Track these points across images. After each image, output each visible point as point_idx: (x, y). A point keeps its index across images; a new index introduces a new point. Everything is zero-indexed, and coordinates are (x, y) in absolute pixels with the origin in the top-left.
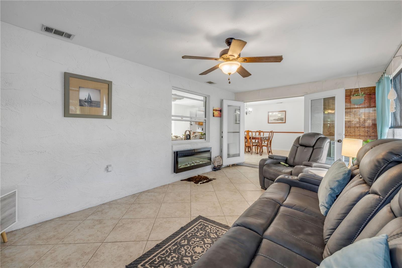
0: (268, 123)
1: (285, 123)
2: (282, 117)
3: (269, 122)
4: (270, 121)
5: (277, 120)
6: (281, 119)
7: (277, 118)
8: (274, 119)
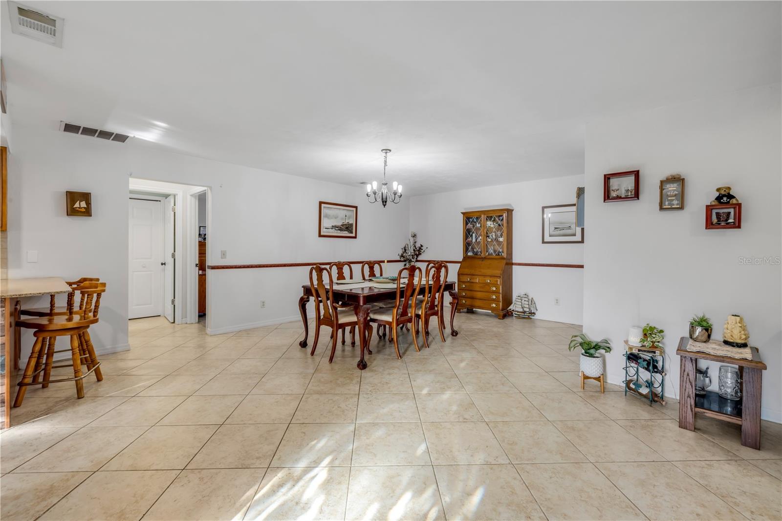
0: (320, 236)
2: (350, 222)
3: (322, 234)
4: (325, 230)
5: (340, 229)
6: (348, 228)
7: (339, 224)
8: (333, 226)
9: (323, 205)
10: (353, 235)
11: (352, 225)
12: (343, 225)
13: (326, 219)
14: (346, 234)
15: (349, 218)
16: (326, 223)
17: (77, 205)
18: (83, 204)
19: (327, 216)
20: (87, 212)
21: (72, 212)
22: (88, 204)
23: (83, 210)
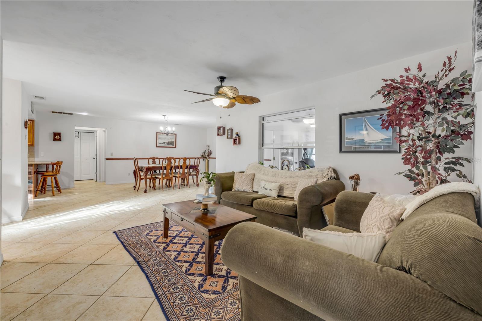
0: (157, 147)
1: (176, 147)
2: (173, 141)
4: (159, 144)
5: (168, 144)
6: (172, 143)
7: (167, 141)
8: (163, 143)
9: (158, 134)
10: (175, 146)
11: (173, 142)
12: (169, 142)
13: (160, 140)
14: (170, 146)
15: (172, 139)
16: (160, 141)
17: (56, 137)
18: (59, 137)
19: (160, 138)
20: (60, 139)
21: (55, 139)
22: (60, 136)
23: (59, 139)
